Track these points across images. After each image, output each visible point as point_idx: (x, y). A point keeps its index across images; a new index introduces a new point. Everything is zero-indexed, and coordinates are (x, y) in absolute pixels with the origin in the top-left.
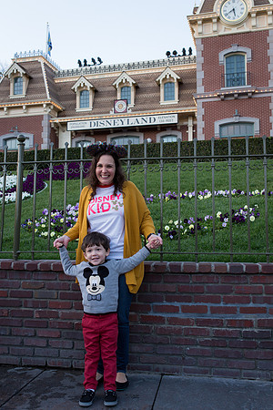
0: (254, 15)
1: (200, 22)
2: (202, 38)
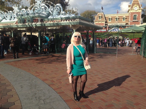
0: (139, 10)
2: (131, 12)
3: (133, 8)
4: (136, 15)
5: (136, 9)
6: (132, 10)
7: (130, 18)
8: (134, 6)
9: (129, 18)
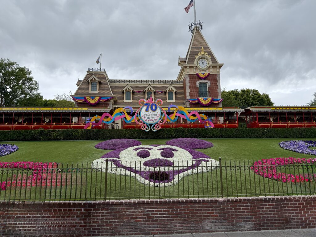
0: (211, 67)
1: (188, 67)
2: (189, 75)
3: (195, 63)
4: (205, 84)
5: (205, 66)
6: (192, 67)
7: (188, 91)
8: (197, 57)
9: (185, 93)
